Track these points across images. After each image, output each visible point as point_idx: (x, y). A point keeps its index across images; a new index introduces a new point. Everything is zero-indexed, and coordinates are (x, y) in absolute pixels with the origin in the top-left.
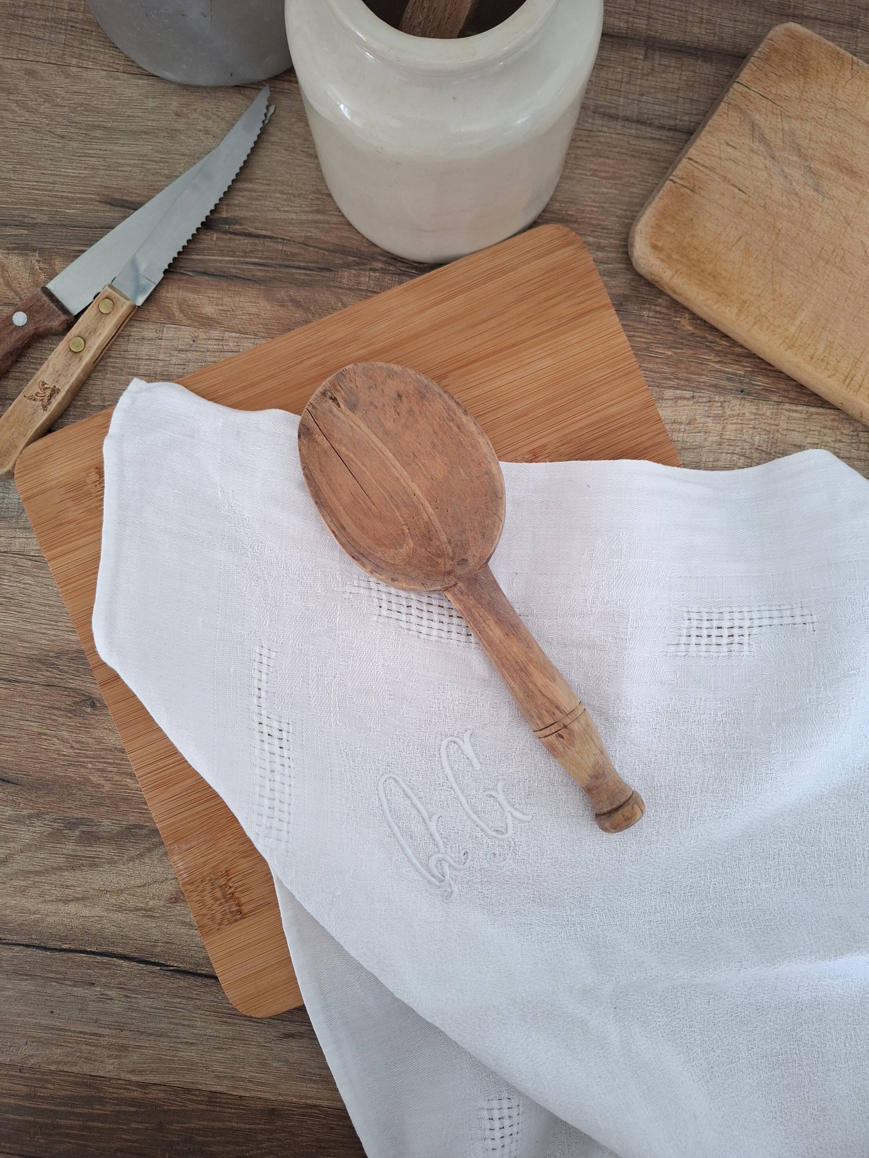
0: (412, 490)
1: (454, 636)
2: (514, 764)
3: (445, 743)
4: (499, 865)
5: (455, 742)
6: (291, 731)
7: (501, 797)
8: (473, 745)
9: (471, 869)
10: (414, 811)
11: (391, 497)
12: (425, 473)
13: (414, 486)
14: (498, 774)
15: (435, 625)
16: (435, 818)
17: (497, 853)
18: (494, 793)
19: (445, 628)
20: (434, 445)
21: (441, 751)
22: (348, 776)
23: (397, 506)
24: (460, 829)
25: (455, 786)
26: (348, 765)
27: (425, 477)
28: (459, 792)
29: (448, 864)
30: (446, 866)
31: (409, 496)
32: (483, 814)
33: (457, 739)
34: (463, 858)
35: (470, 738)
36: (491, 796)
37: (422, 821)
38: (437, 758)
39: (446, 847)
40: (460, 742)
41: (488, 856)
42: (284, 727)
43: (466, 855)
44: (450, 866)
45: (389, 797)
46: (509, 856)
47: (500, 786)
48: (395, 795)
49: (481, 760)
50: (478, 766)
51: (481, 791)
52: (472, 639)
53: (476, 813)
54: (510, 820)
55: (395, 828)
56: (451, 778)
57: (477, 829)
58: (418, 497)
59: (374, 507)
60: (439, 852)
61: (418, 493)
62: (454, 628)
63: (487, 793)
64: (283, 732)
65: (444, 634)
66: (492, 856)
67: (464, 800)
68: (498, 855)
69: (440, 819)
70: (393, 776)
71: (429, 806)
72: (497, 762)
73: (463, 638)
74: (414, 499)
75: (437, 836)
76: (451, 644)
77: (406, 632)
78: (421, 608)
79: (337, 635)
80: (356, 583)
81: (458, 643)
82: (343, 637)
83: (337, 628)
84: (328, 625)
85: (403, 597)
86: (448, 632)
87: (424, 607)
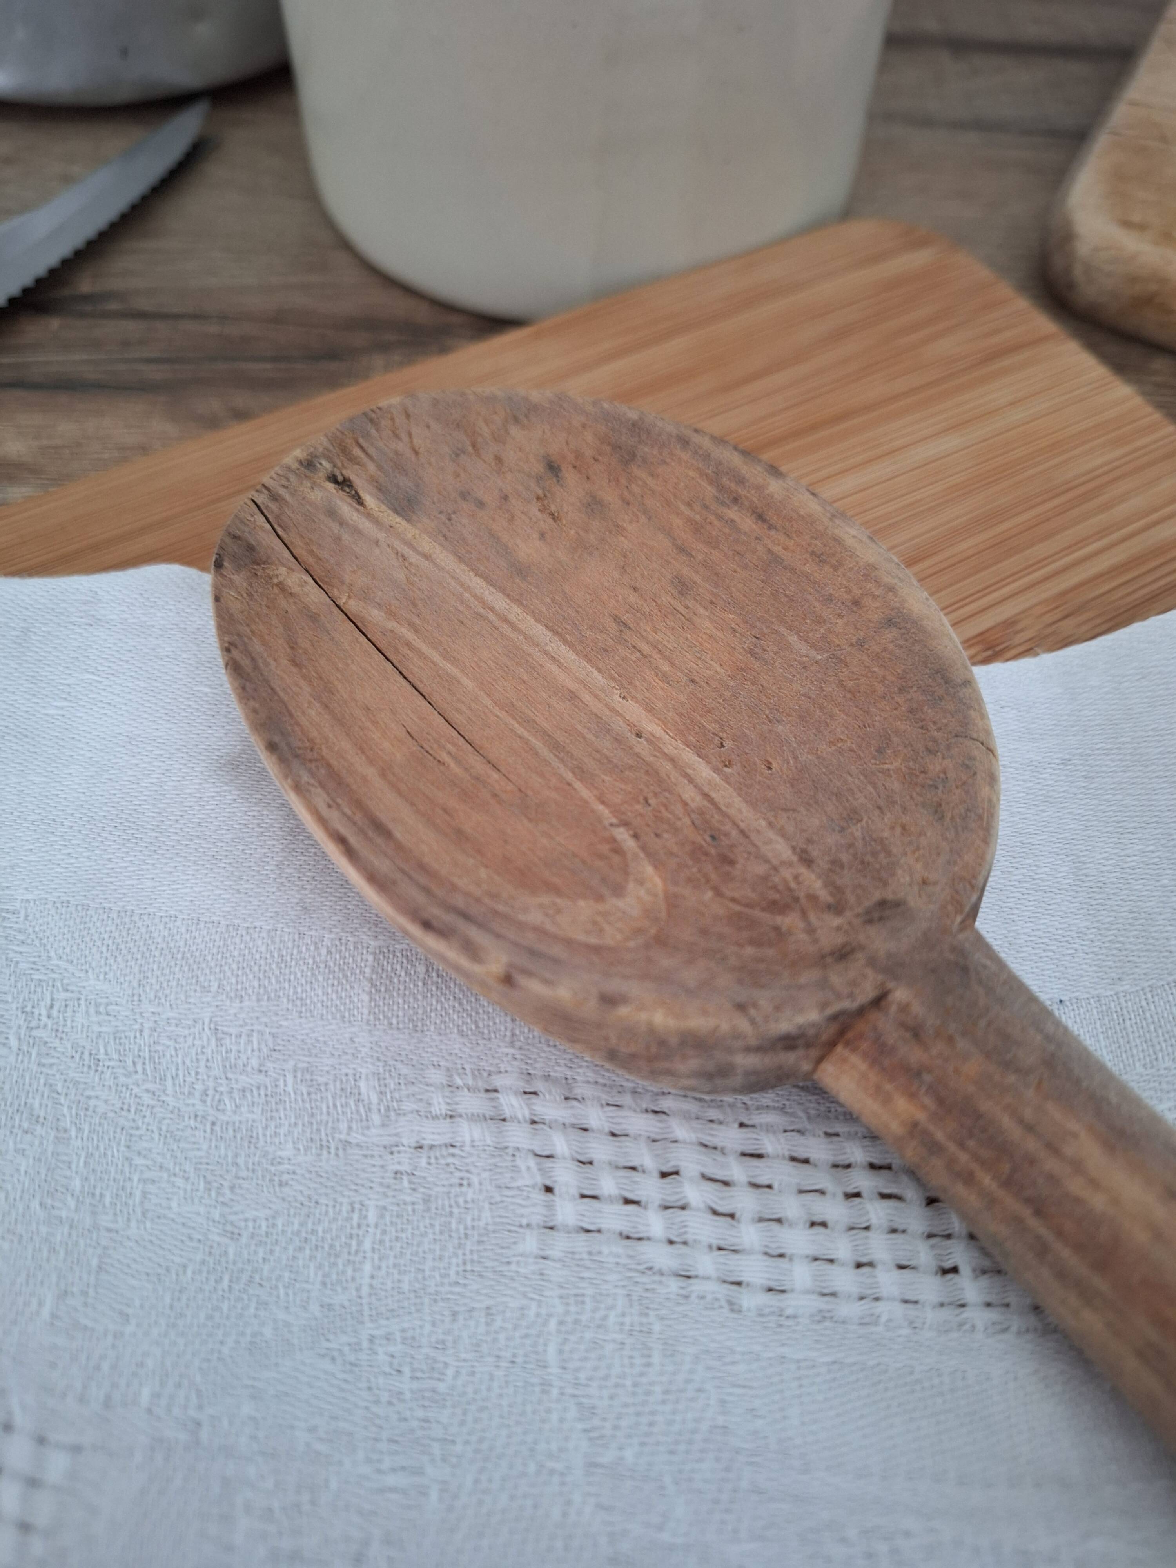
0: (629, 724)
1: (887, 1282)
11: (556, 747)
12: (666, 667)
13: (634, 711)
15: (799, 1239)
19: (842, 1249)
20: (683, 587)
23: (580, 772)
27: (665, 678)
31: (618, 740)
58: (652, 741)
59: (495, 775)
61: (652, 727)
62: (878, 1247)
65: (843, 1278)
74: (641, 747)
76: (884, 1319)
77: (674, 1285)
78: (720, 1174)
79: (365, 1344)
80: (439, 1105)
81: (912, 1311)
82: (392, 1349)
83: (366, 1312)
84: (327, 1300)
85: (636, 1138)
86: (859, 1265)
87: (737, 1171)
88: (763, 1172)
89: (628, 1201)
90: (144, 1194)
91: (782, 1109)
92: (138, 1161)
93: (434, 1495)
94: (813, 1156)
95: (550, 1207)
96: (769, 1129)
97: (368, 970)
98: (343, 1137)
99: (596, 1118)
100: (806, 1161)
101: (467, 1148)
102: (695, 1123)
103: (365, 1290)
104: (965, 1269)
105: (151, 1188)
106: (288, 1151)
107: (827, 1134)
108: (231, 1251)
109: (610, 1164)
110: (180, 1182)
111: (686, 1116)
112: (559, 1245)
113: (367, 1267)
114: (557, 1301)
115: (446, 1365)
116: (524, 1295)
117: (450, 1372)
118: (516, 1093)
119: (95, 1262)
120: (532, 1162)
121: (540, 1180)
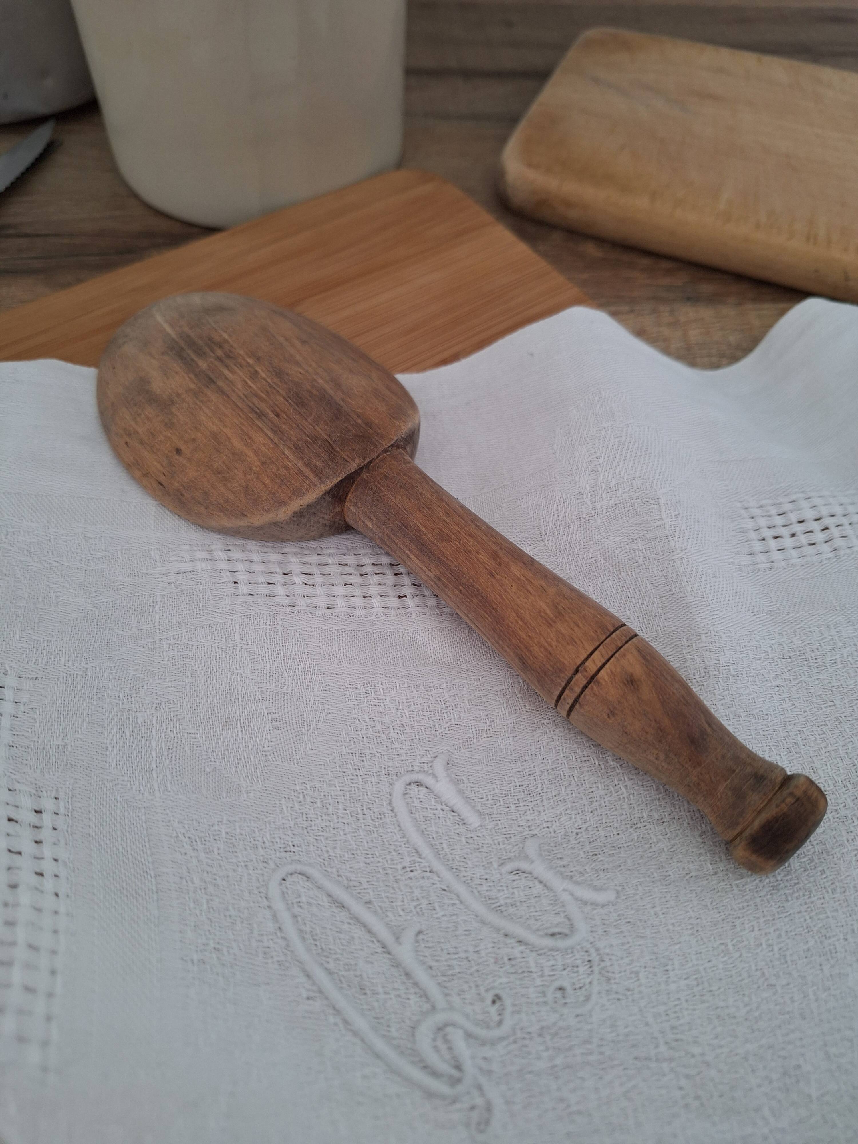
1: (376, 602)
2: (545, 802)
3: (399, 787)
4: (579, 1011)
5: (419, 784)
6: (62, 811)
7: (539, 869)
8: (456, 781)
9: (519, 1034)
10: (358, 932)
14: (520, 829)
15: (340, 590)
16: (408, 937)
17: (566, 984)
18: (524, 865)
19: (358, 592)
21: (394, 804)
22: (197, 881)
24: (471, 949)
25: (437, 866)
26: (195, 861)
28: (448, 876)
29: (460, 1033)
30: (457, 1037)
32: (511, 910)
33: (420, 777)
34: (493, 1010)
35: (447, 770)
36: (517, 871)
37: (379, 950)
38: (388, 820)
39: (447, 995)
40: (429, 781)
41: (550, 997)
42: (48, 804)
43: (498, 1004)
44: (469, 1035)
45: (296, 910)
46: (595, 989)
47: (531, 848)
48: (309, 904)
49: (479, 808)
50: (474, 820)
51: (495, 865)
52: (410, 602)
53: (498, 910)
54: (573, 909)
55: (320, 974)
56: (426, 852)
57: (508, 941)
60: (434, 1008)
62: (373, 590)
63: (509, 867)
64: (44, 815)
65: (358, 602)
66: (559, 994)
67: (461, 889)
68: (569, 990)
69: (421, 937)
70: (299, 867)
71: (389, 914)
72: (513, 807)
73: (394, 602)
75: (421, 975)
76: (374, 615)
77: (289, 609)
78: (308, 572)
79: (157, 642)
80: (187, 557)
81: (386, 611)
82: (169, 642)
83: (158, 631)
84: (140, 628)
85: (274, 563)
86: (365, 597)
87: (315, 570)
88: (326, 570)
89: (269, 583)
90: (57, 597)
91: (337, 548)
92: (52, 586)
93: (188, 687)
94: (349, 562)
95: (236, 588)
96: (329, 555)
97: (153, 513)
98: (145, 571)
99: (255, 557)
100: (347, 565)
101: (200, 571)
102: (299, 556)
103: (157, 624)
104: (409, 596)
105: (59, 594)
106: (120, 578)
107: (355, 555)
108: (97, 613)
109: (262, 571)
110: (72, 591)
111: (295, 554)
112: (240, 600)
113: (157, 616)
114: (239, 619)
115: (193, 645)
116: (226, 618)
117: (194, 647)
118: (221, 551)
119: (37, 620)
120: (228, 573)
121: (232, 579)
